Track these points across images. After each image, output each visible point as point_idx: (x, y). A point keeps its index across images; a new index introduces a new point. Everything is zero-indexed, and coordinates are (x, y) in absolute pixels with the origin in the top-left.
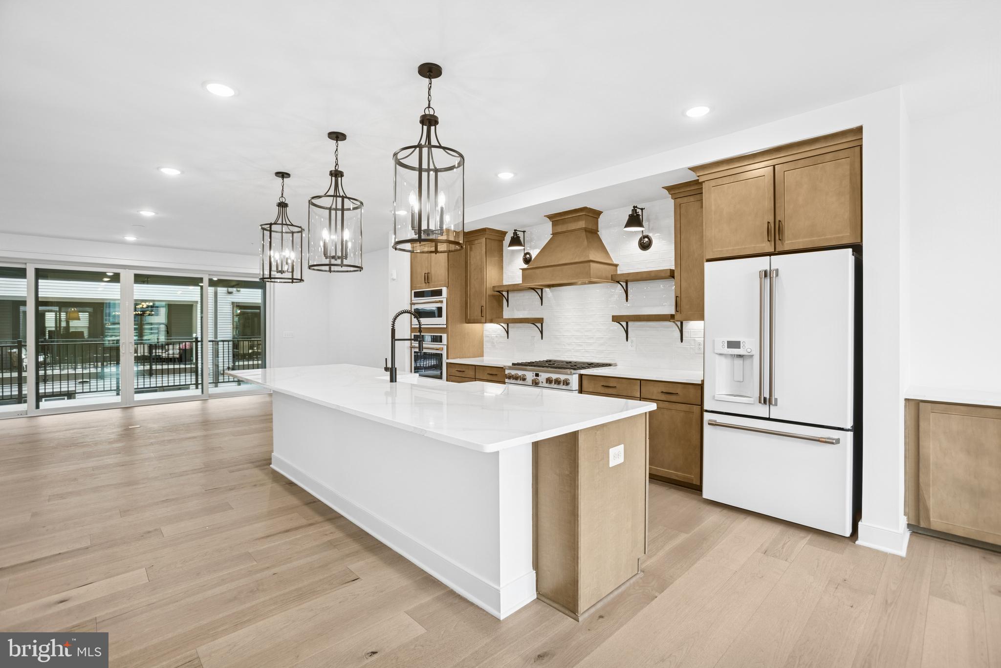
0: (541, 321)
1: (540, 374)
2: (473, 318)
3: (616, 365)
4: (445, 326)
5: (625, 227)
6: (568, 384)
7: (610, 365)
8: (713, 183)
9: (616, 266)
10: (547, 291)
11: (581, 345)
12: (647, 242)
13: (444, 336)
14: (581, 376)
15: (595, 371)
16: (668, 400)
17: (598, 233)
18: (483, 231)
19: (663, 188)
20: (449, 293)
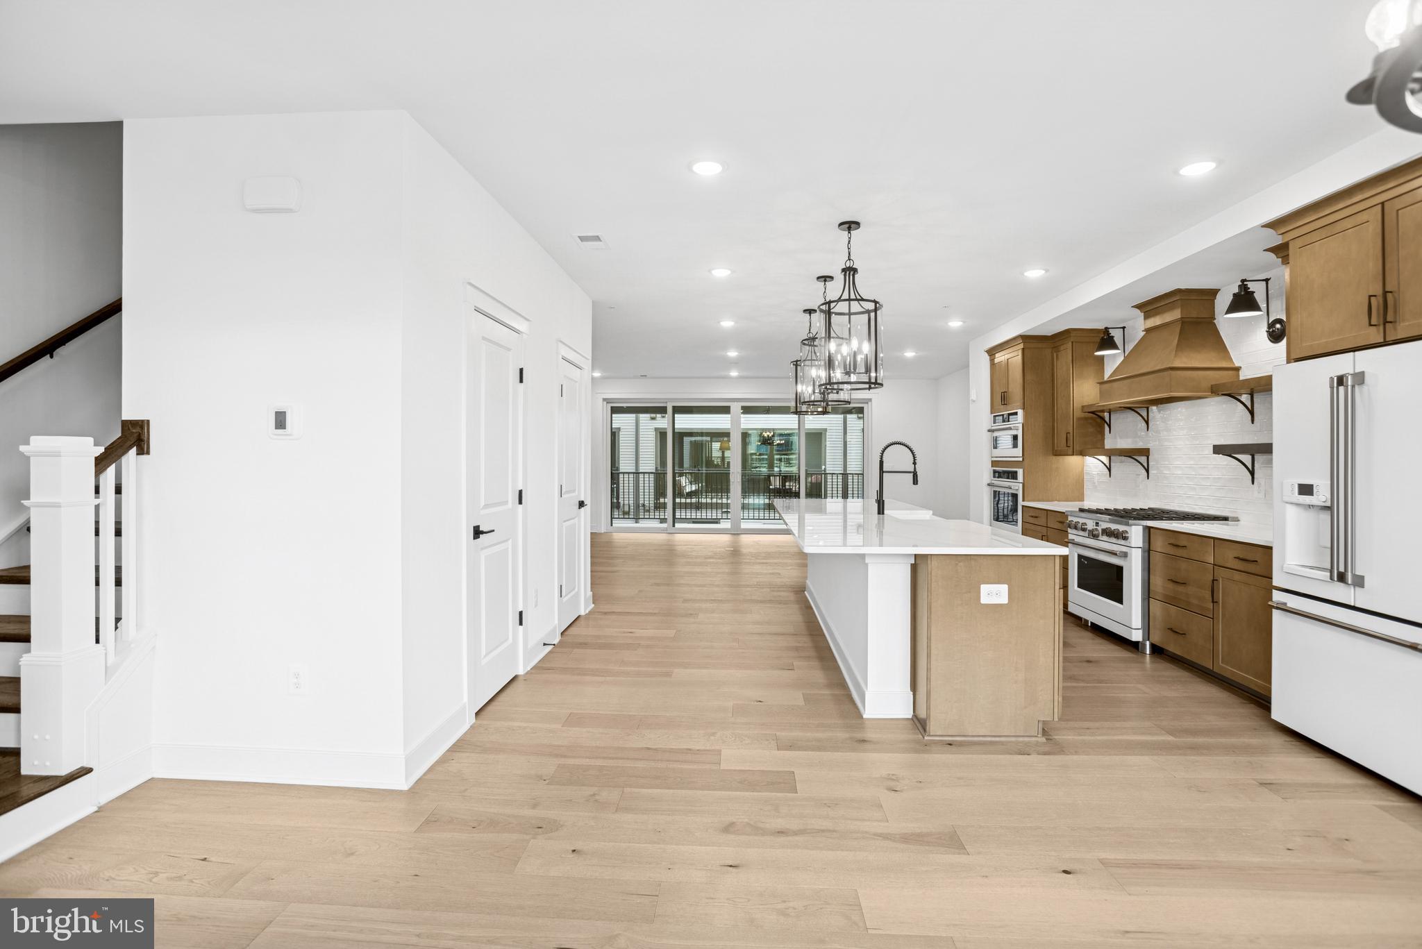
0: (1146, 452)
1: (1100, 523)
2: (1060, 449)
3: (1236, 520)
4: (1021, 459)
5: (1226, 314)
6: (1125, 538)
7: (1226, 519)
8: (1299, 242)
9: (1238, 369)
10: (1154, 409)
11: (1195, 489)
12: (1278, 329)
13: (1020, 472)
14: (1148, 530)
15: (1174, 525)
16: (1246, 570)
17: (1215, 321)
18: (1067, 333)
19: (1264, 250)
20: (1026, 417)
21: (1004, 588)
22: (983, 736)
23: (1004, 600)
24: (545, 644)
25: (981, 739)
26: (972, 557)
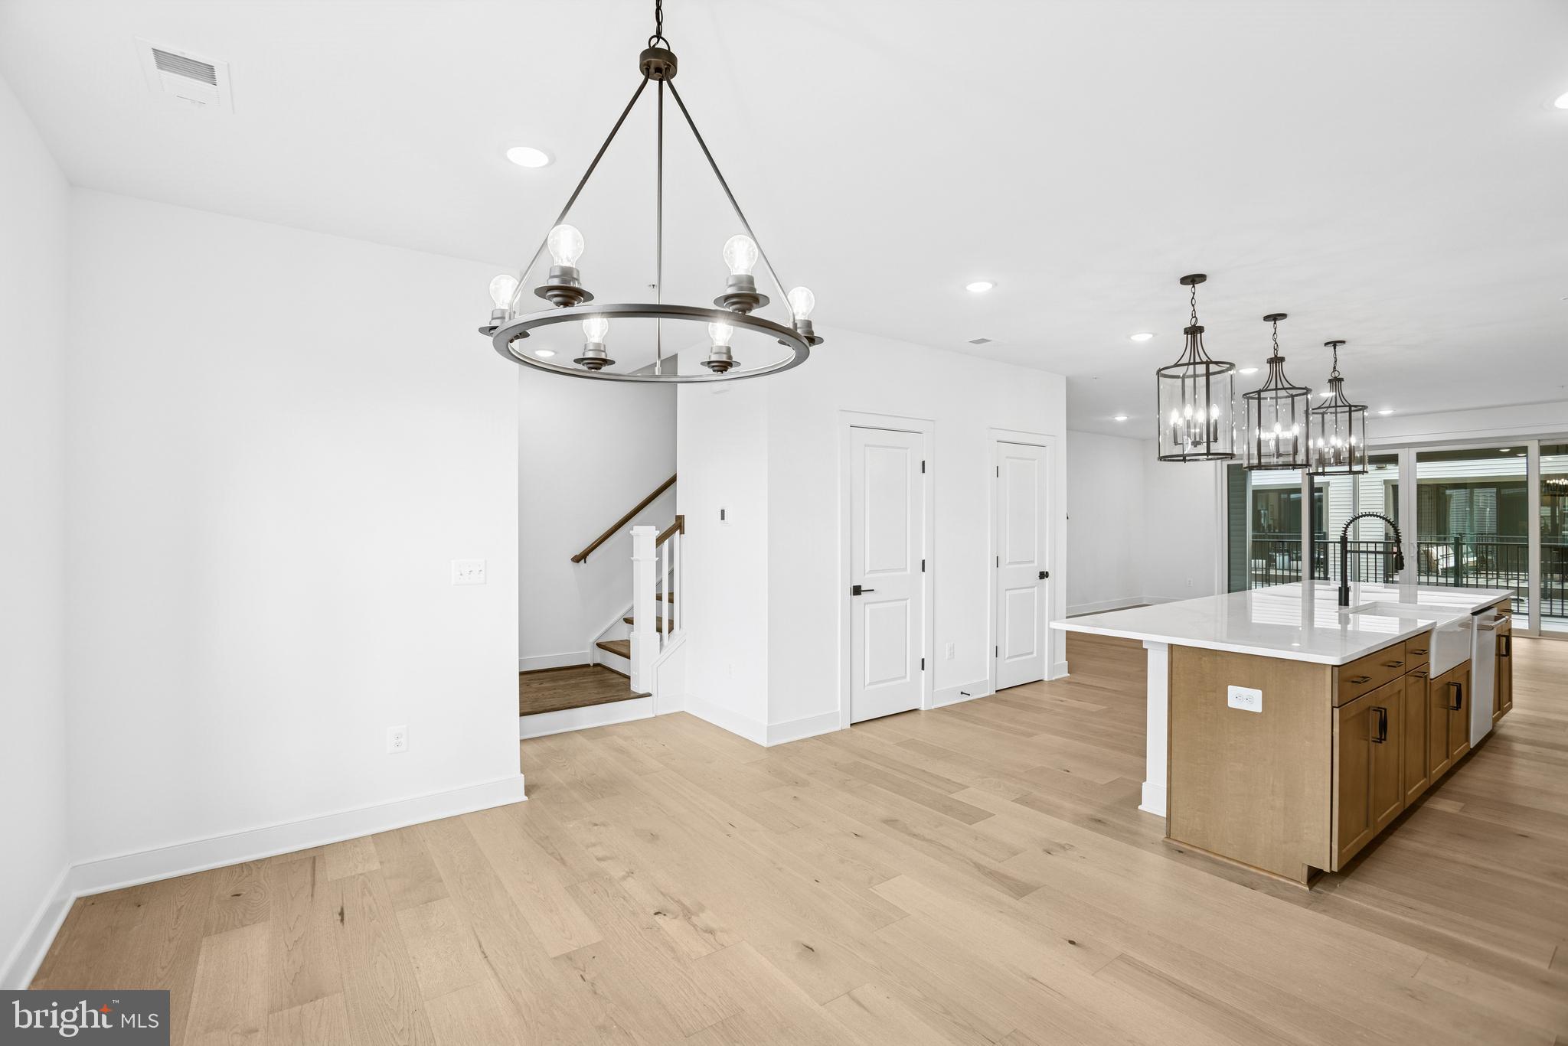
21: (1257, 694)
22: (1228, 858)
23: (1257, 707)
24: (962, 693)
25: (1225, 860)
26: (1219, 653)
